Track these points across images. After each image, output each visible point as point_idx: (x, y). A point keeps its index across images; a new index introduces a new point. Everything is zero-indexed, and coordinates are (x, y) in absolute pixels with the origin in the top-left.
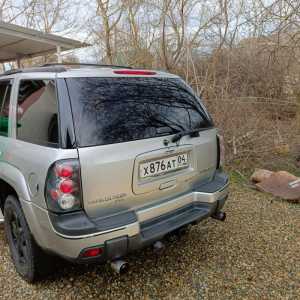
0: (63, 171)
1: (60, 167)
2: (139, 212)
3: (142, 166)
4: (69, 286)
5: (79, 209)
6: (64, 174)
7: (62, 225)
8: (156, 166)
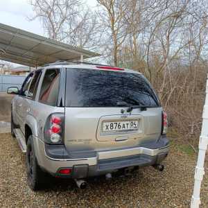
0: (55, 119)
1: (54, 117)
2: (100, 153)
3: (105, 124)
4: (55, 196)
5: (61, 144)
6: (55, 121)
7: (50, 151)
8: (114, 125)
